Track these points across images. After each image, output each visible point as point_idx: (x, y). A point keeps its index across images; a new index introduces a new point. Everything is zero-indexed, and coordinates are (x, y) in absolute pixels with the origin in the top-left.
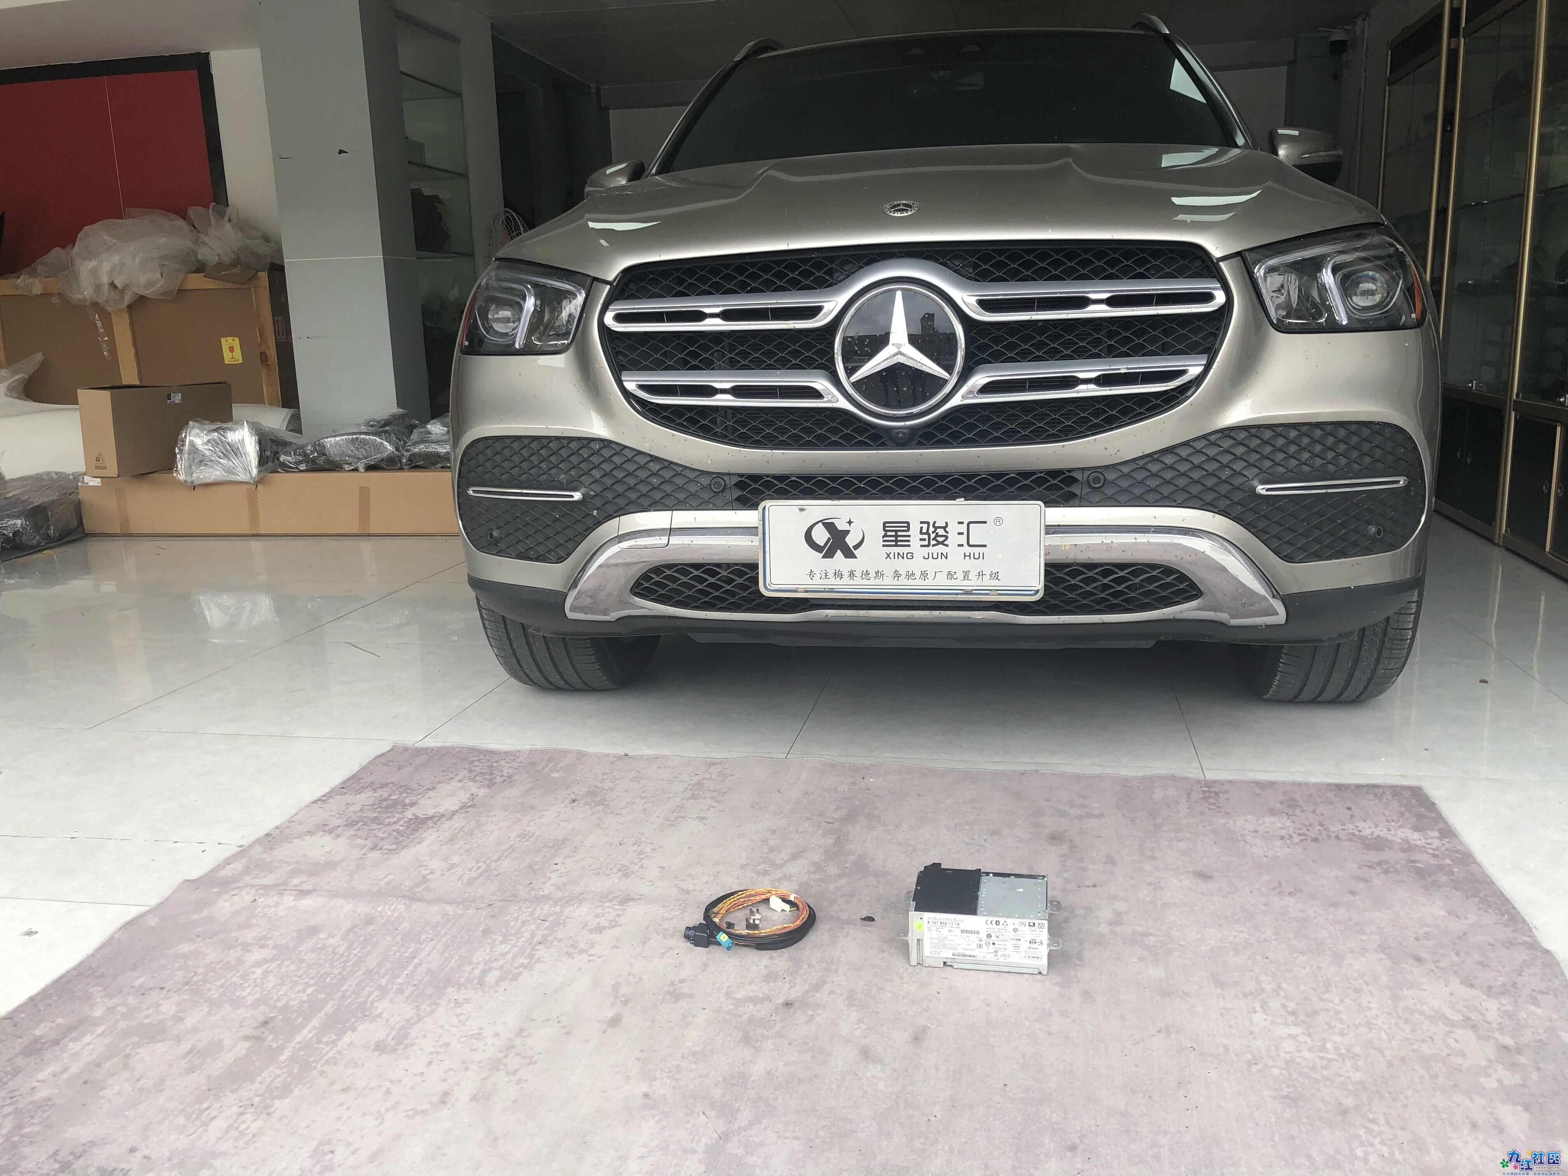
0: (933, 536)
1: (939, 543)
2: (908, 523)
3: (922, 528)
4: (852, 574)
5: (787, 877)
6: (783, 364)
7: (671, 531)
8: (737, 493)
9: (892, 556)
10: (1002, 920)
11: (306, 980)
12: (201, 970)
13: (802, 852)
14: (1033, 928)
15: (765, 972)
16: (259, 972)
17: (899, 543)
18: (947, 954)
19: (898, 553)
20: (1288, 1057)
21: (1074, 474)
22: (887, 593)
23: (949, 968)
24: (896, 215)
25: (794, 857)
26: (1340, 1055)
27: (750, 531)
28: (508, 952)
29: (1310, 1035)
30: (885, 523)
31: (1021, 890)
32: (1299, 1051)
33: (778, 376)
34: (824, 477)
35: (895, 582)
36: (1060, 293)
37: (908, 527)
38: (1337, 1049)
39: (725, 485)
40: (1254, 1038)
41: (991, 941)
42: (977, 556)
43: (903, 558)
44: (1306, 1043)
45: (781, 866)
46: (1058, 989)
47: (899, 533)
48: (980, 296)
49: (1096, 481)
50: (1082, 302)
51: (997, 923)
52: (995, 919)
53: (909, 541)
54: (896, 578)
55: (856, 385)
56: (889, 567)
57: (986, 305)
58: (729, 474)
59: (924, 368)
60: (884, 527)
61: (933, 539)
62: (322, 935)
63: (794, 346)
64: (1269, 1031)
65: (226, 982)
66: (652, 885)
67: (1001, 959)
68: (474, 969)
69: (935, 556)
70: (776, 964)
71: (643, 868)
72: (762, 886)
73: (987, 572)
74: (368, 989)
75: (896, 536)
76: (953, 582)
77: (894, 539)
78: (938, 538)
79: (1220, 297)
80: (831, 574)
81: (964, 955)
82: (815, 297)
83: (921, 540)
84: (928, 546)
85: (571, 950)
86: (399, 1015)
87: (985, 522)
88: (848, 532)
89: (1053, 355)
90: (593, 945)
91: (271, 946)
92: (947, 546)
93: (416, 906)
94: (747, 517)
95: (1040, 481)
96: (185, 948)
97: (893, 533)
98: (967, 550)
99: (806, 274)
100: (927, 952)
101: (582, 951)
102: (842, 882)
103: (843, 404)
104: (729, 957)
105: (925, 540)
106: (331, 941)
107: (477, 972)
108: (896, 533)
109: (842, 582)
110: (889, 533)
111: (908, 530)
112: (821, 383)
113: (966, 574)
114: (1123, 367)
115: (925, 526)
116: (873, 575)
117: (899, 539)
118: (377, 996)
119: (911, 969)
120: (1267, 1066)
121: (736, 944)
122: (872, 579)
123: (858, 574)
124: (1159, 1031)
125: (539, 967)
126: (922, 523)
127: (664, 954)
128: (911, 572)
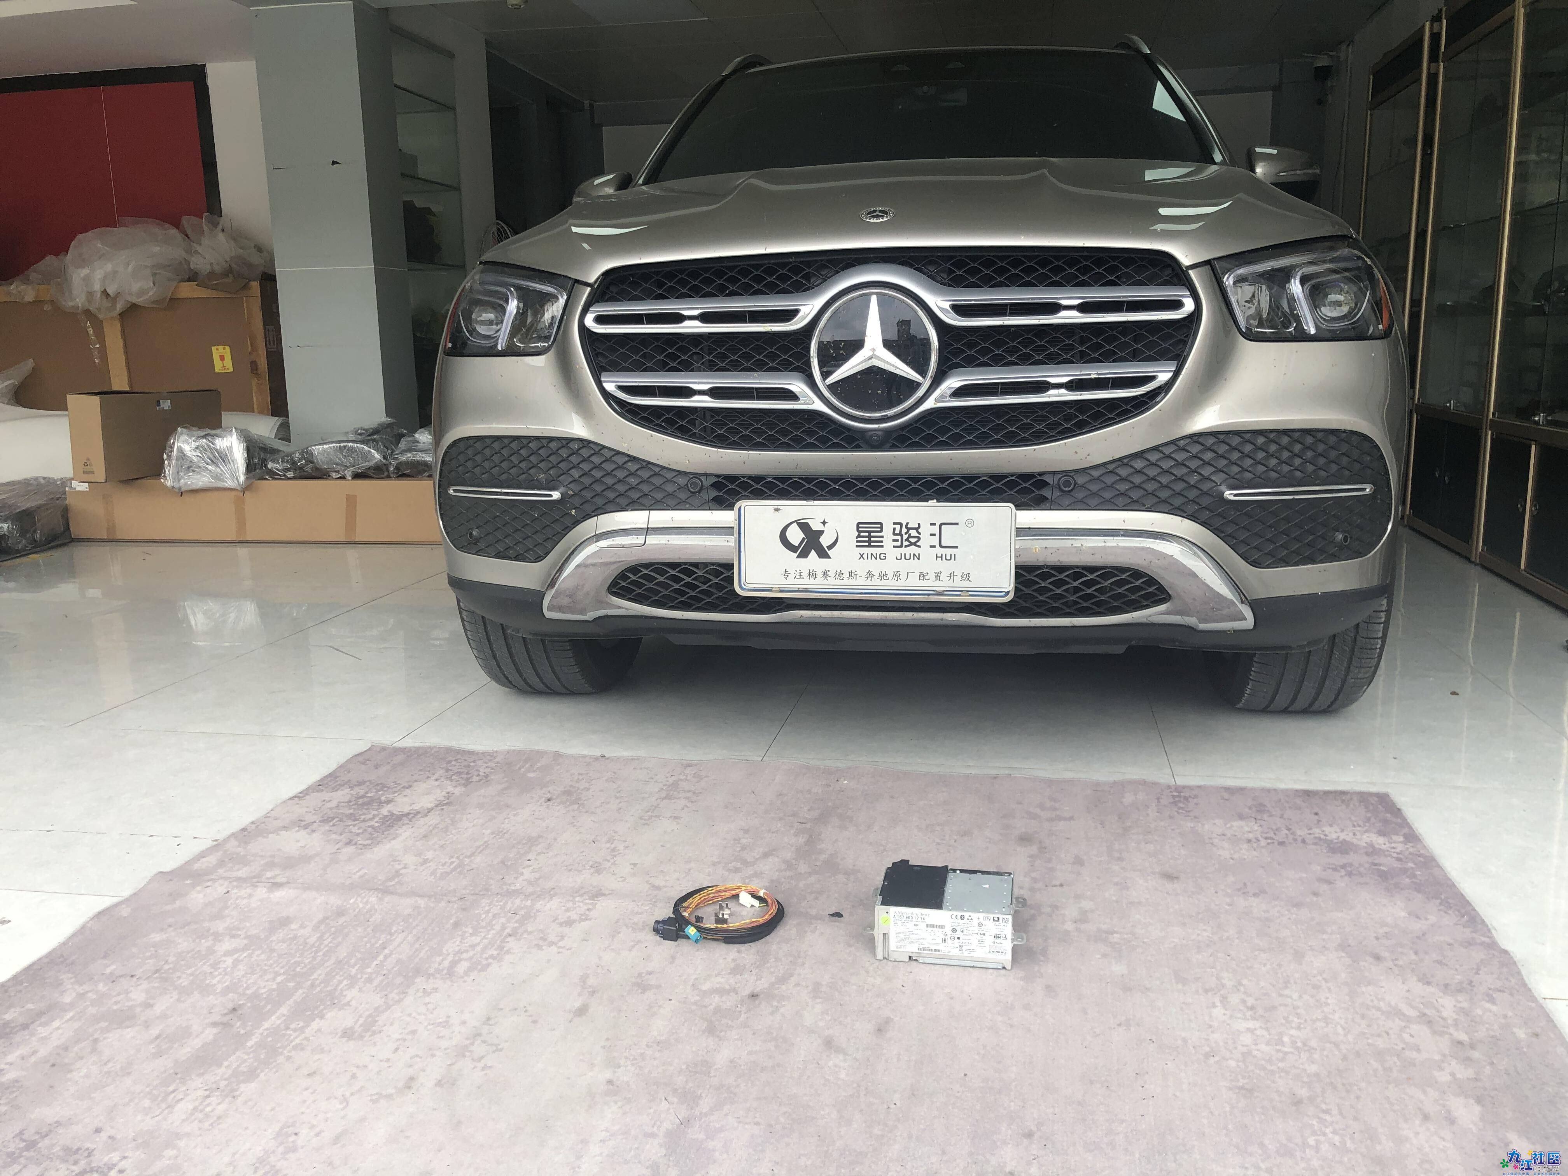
0: (905, 537)
1: (911, 544)
2: (881, 524)
3: (894, 529)
4: (825, 574)
5: (758, 875)
6: (760, 367)
7: (648, 531)
8: (714, 493)
9: (865, 556)
10: (967, 915)
11: (277, 969)
12: (171, 959)
13: (774, 850)
14: (997, 923)
15: (733, 965)
16: (229, 961)
17: (872, 544)
18: (912, 948)
19: (872, 554)
20: (1245, 1049)
21: (1046, 478)
22: (860, 593)
23: (915, 963)
24: (872, 221)
25: (766, 855)
26: (1297, 1048)
27: (727, 530)
28: (479, 944)
29: (1267, 1029)
30: (858, 524)
31: (987, 886)
32: (1256, 1044)
33: (754, 378)
34: (799, 479)
35: (868, 582)
36: (1032, 299)
37: (881, 528)
38: (1294, 1043)
39: (702, 485)
40: (1213, 1032)
41: (956, 935)
42: (948, 558)
43: (876, 558)
44: (1263, 1036)
45: (752, 864)
46: (1022, 983)
47: (872, 534)
48: (953, 301)
49: (1067, 484)
50: (1053, 308)
51: (962, 917)
52: (960, 914)
53: (882, 542)
54: (869, 579)
55: (832, 388)
56: (862, 567)
57: (960, 310)
58: (706, 475)
59: (897, 372)
60: (858, 527)
61: (906, 540)
62: (293, 926)
63: (771, 348)
64: (1228, 1024)
65: (196, 970)
66: (623, 881)
67: (966, 954)
68: (443, 960)
69: (908, 557)
70: (744, 957)
71: (615, 864)
72: (732, 882)
73: (958, 573)
74: (338, 977)
75: (870, 537)
76: (925, 583)
77: (867, 539)
78: (910, 539)
79: (1189, 305)
80: (805, 574)
81: (929, 950)
82: (792, 300)
83: (894, 540)
84: (901, 546)
85: (541, 943)
86: (367, 1003)
87: (957, 524)
88: (822, 532)
89: (1025, 360)
90: (562, 938)
91: (242, 936)
92: (919, 547)
93: (388, 898)
94: (723, 517)
95: (1011, 484)
96: (157, 937)
97: (867, 534)
98: (939, 551)
99: (783, 278)
100: (893, 945)
101: (551, 944)
102: (812, 879)
103: (818, 406)
104: (698, 950)
105: (897, 540)
106: (302, 931)
107: (446, 964)
108: (870, 534)
109: (817, 581)
110: (862, 534)
111: (881, 531)
112: (797, 386)
113: (938, 575)
114: (1093, 372)
115: (898, 527)
116: (846, 575)
117: (872, 539)
118: (346, 985)
119: (877, 963)
120: (1224, 1059)
121: (704, 938)
122: (846, 579)
123: (832, 574)
124: (1120, 1025)
125: (508, 958)
126: (894, 524)
127: (633, 946)
128: (883, 573)
